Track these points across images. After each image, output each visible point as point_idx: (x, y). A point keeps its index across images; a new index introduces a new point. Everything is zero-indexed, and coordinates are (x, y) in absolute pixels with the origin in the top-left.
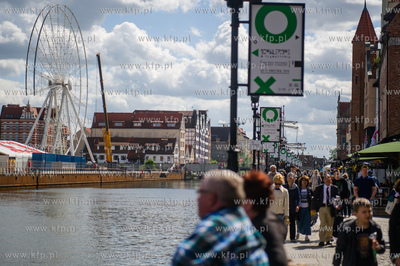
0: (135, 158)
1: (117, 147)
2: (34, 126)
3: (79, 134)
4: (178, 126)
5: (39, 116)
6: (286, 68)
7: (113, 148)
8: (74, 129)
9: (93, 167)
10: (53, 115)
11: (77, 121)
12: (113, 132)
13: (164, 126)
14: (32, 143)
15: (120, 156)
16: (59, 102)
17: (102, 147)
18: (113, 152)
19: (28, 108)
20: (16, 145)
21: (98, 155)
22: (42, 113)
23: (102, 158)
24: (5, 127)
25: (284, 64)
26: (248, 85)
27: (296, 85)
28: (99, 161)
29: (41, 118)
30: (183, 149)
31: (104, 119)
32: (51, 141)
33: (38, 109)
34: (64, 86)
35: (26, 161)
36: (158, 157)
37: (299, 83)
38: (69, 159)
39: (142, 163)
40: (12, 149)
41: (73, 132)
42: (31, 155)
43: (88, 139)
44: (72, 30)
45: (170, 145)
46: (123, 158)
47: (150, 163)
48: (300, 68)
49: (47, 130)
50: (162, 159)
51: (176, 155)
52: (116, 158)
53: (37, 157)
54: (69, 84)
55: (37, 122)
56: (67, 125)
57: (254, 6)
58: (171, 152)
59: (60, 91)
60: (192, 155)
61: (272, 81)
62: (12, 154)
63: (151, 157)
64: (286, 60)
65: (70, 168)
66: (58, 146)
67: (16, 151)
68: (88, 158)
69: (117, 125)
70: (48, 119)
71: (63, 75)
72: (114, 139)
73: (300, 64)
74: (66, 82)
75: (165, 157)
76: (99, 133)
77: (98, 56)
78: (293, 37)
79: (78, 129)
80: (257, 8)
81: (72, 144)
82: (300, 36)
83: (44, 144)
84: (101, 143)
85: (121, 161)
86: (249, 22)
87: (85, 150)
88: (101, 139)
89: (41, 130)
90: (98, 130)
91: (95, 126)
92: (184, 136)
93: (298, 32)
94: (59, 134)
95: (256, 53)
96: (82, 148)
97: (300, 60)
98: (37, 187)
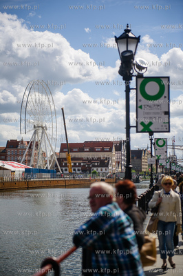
0: (85, 170)
1: (75, 164)
2: (26, 152)
3: (52, 156)
4: (111, 150)
5: (28, 146)
6: (159, 116)
7: (72, 164)
8: (49, 154)
9: (61, 176)
10: (37, 145)
11: (51, 149)
12: (73, 155)
13: (102, 150)
14: (25, 162)
15: (76, 169)
16: (40, 138)
17: (66, 164)
18: (73, 166)
19: (22, 142)
20: (15, 164)
21: (64, 169)
22: (30, 144)
23: (66, 170)
24: (9, 153)
25: (158, 113)
26: (137, 127)
27: (165, 126)
28: (64, 172)
29: (30, 147)
30: (114, 164)
31: (67, 147)
32: (36, 161)
33: (28, 142)
34: (42, 128)
35: (21, 173)
36: (99, 169)
37: (167, 124)
38: (47, 171)
39: (90, 173)
40: (13, 166)
41: (49, 156)
42: (24, 170)
43: (58, 159)
44: (47, 95)
45: (106, 161)
46: (79, 170)
47: (95, 173)
48: (167, 116)
49: (33, 154)
50: (102, 170)
51: (110, 168)
52: (74, 170)
53: (27, 171)
54: (46, 127)
55: (27, 150)
56: (45, 151)
57: (138, 79)
58: (107, 166)
59: (40, 131)
60: (120, 167)
61: (151, 124)
62: (13, 169)
63: (95, 169)
64: (159, 111)
65: (47, 177)
66: (40, 164)
67: (15, 167)
68: (58, 170)
69: (74, 150)
70: (34, 147)
71: (42, 122)
72: (73, 159)
73: (167, 113)
74: (44, 126)
75: (104, 169)
76: (64, 155)
77: (62, 109)
78: (163, 97)
79: (52, 153)
80: (140, 80)
81: (48, 162)
82: (167, 96)
83: (32, 163)
84: (65, 162)
85: (77, 172)
86: (136, 89)
87: (56, 166)
88: (65, 159)
89: (30, 155)
90: (63, 154)
91: (62, 151)
92: (114, 156)
93: (166, 94)
94: (40, 156)
95: (141, 107)
96: (54, 165)
97: (167, 110)
98: (28, 188)
